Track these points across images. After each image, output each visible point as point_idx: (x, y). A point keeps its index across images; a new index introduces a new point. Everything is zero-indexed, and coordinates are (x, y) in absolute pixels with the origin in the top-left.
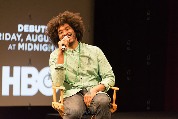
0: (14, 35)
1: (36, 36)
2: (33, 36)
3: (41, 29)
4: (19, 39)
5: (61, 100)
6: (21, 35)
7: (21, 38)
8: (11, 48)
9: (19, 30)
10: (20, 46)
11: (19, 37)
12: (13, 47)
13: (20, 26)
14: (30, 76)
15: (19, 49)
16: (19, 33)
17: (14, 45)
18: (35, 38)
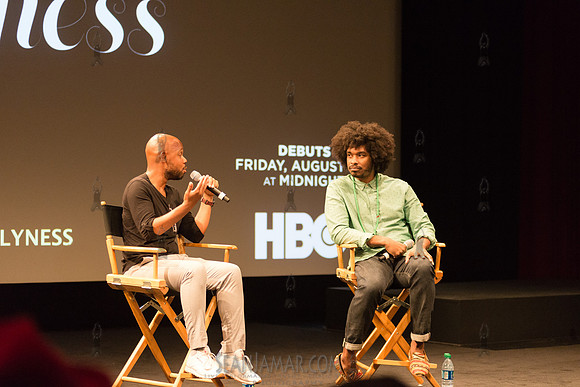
0: (272, 161)
1: (308, 162)
2: (303, 162)
3: (316, 151)
4: (280, 169)
5: (351, 264)
6: (283, 161)
7: (283, 168)
8: (269, 183)
9: (281, 154)
10: (283, 179)
11: (281, 165)
12: (271, 181)
13: (281, 147)
14: (299, 227)
15: (281, 184)
16: (281, 158)
17: (273, 178)
18: (306, 167)
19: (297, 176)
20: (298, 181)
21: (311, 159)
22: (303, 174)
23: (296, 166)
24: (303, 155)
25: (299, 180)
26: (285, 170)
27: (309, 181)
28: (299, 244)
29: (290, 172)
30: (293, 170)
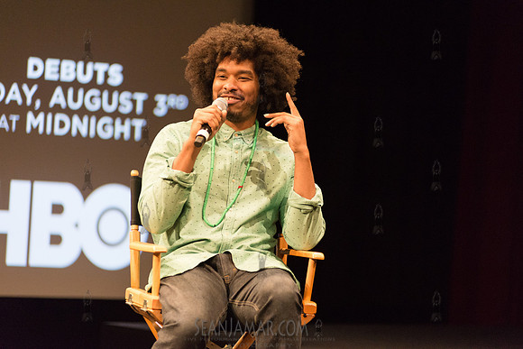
0: (15, 87)
1: (81, 92)
2: (71, 92)
3: (95, 73)
4: (29, 102)
6: (35, 88)
8: (6, 126)
9: (31, 74)
10: (33, 121)
11: (30, 95)
12: (10, 122)
14: (57, 209)
15: (28, 129)
16: (31, 83)
17: (14, 118)
18: (75, 99)
19: (59, 117)
20: (59, 126)
21: (87, 87)
22: (69, 112)
23: (57, 97)
24: (71, 78)
25: (62, 125)
26: (38, 104)
27: (80, 126)
28: (56, 240)
29: (45, 108)
30: (52, 104)
